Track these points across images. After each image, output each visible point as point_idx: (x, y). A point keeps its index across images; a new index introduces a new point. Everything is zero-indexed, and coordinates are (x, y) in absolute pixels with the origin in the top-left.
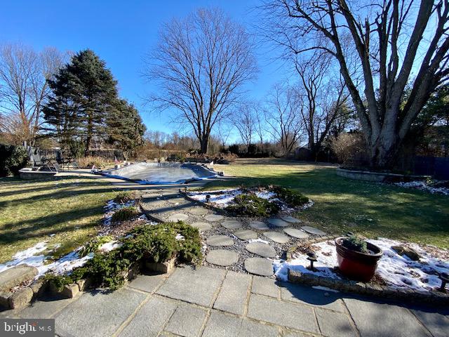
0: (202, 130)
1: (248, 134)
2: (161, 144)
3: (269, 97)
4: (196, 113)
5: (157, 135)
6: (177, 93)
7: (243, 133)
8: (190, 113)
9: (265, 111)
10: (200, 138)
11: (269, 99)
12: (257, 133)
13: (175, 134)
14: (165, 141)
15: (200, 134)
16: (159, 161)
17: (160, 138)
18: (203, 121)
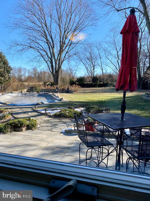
0: (54, 67)
1: (92, 68)
2: (23, 78)
3: (108, 39)
4: (49, 53)
5: (20, 70)
6: (34, 39)
7: (88, 68)
8: (45, 53)
9: (104, 50)
10: (52, 73)
11: (107, 40)
12: (99, 68)
13: (35, 70)
14: (27, 75)
15: (53, 70)
16: (21, 92)
17: (23, 73)
18: (55, 60)
